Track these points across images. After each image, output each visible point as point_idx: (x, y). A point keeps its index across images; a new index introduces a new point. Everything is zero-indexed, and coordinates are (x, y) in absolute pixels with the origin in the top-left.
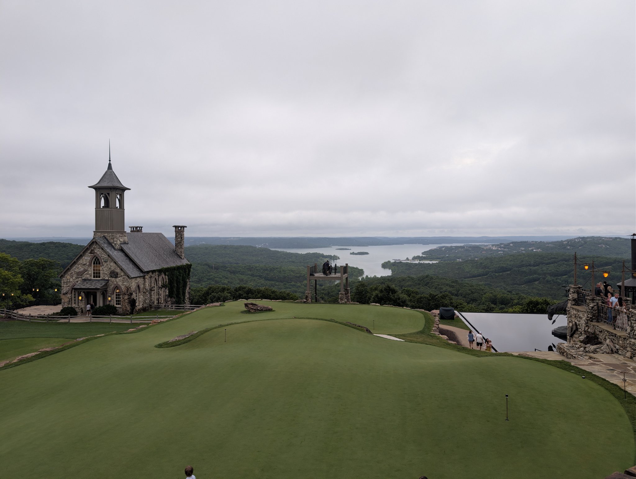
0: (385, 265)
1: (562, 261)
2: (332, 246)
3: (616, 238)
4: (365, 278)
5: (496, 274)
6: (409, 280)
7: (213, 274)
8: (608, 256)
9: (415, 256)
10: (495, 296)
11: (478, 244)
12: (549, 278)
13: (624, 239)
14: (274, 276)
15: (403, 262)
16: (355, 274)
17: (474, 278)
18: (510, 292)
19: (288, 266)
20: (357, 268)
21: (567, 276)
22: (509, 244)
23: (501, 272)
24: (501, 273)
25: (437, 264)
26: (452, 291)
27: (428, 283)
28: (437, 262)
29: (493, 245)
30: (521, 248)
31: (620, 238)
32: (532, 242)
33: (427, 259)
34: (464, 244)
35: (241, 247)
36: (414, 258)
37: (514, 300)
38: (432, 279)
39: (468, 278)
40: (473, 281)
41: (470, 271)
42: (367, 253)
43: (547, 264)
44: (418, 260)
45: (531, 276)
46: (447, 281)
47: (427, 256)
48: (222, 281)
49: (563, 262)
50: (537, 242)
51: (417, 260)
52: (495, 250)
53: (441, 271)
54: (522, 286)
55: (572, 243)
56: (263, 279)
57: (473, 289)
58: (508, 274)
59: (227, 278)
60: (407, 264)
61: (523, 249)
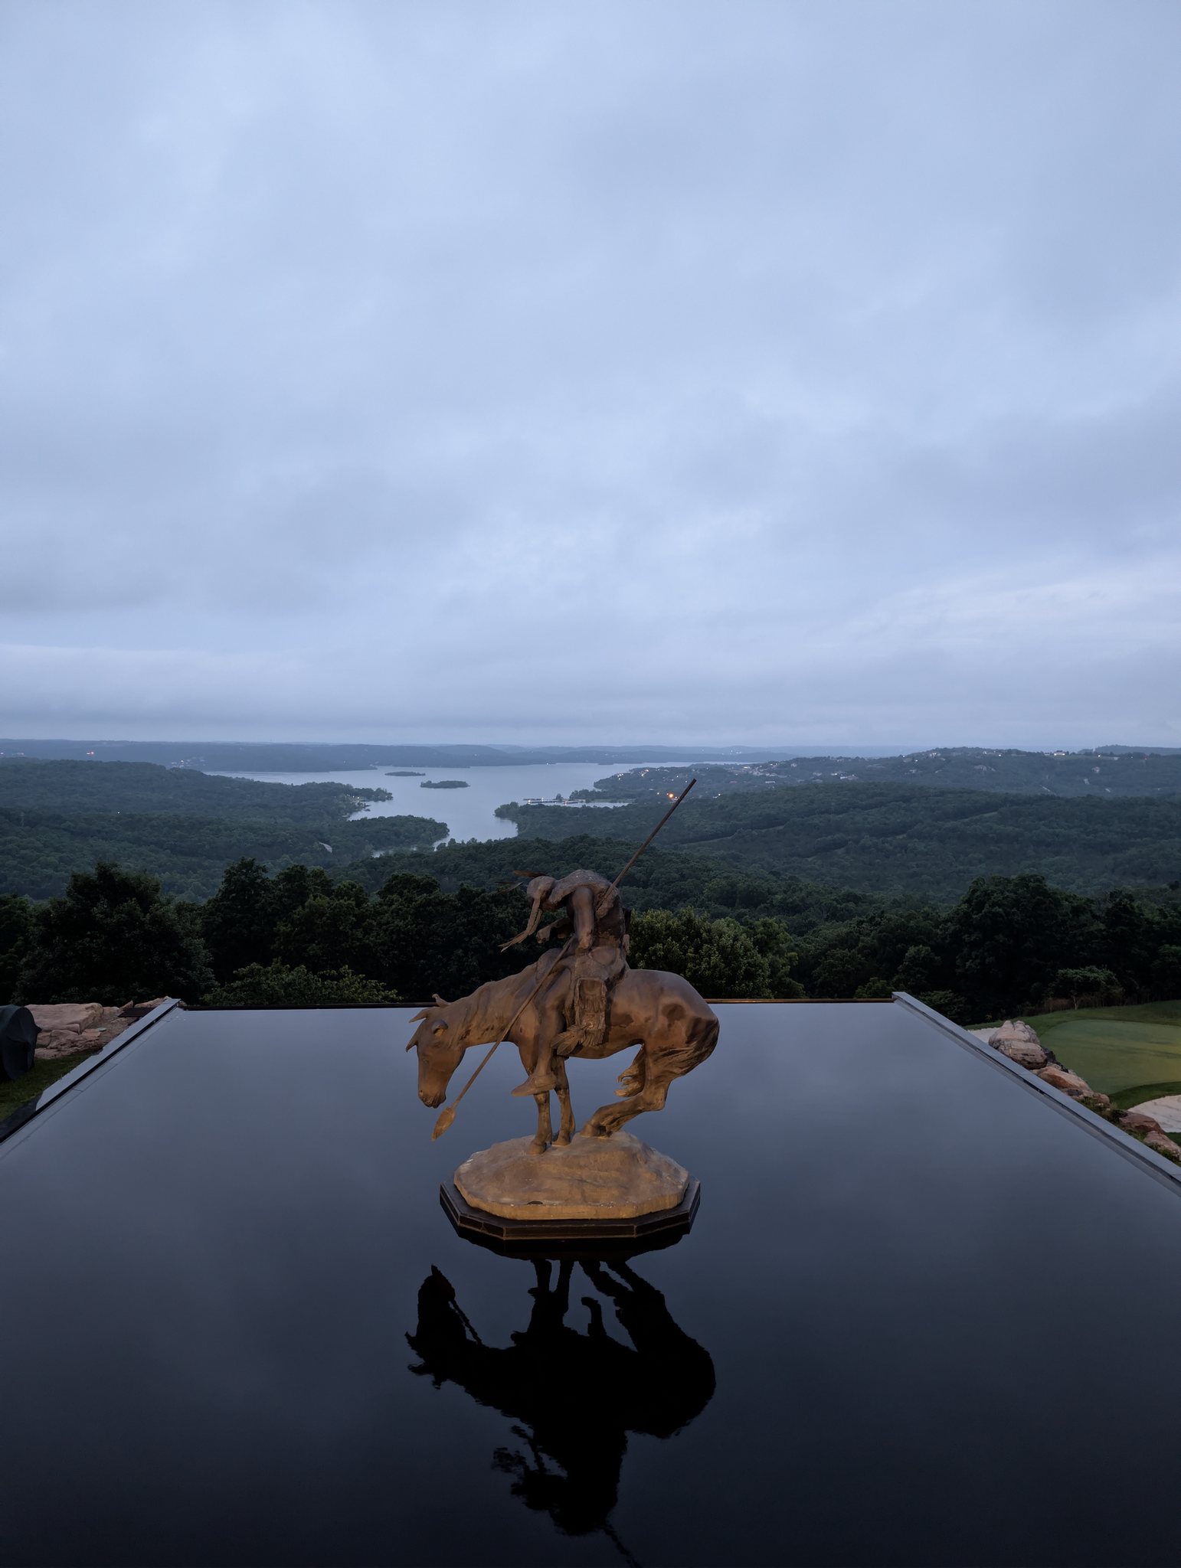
0: (503, 813)
1: (897, 801)
2: (377, 767)
3: (1010, 751)
4: (447, 845)
5: (754, 832)
6: (538, 848)
7: (15, 838)
8: (993, 791)
9: (576, 791)
10: (733, 885)
11: (722, 763)
12: (867, 840)
13: (1025, 753)
14: (199, 844)
15: (546, 804)
16: (423, 835)
17: (703, 842)
18: (774, 875)
19: (248, 817)
20: (431, 822)
21: (905, 835)
22: (788, 763)
23: (764, 828)
24: (764, 831)
25: (624, 810)
26: (634, 875)
27: (582, 854)
28: (626, 804)
29: (753, 767)
30: (814, 773)
31: (1018, 752)
32: (838, 759)
33: (604, 798)
34: (692, 763)
35: (121, 765)
36: (576, 796)
37: (776, 893)
38: (594, 845)
39: (691, 842)
40: (699, 848)
41: (696, 825)
42: (463, 785)
43: (865, 808)
44: (584, 800)
45: (829, 837)
46: (629, 848)
47: (605, 790)
48: (41, 858)
49: (898, 803)
50: (850, 758)
51: (580, 800)
52: (757, 777)
53: (630, 827)
54: (810, 859)
55: (923, 762)
56: (168, 851)
57: (688, 868)
58: (778, 831)
59: (57, 850)
60: (555, 810)
61: (819, 775)
